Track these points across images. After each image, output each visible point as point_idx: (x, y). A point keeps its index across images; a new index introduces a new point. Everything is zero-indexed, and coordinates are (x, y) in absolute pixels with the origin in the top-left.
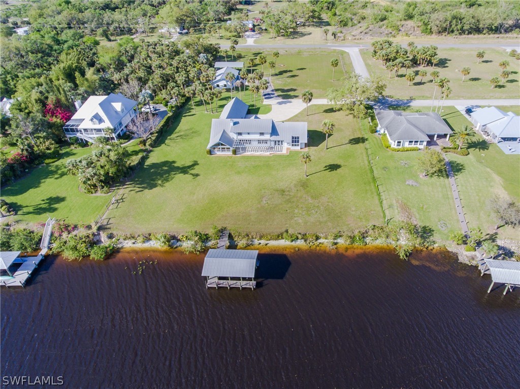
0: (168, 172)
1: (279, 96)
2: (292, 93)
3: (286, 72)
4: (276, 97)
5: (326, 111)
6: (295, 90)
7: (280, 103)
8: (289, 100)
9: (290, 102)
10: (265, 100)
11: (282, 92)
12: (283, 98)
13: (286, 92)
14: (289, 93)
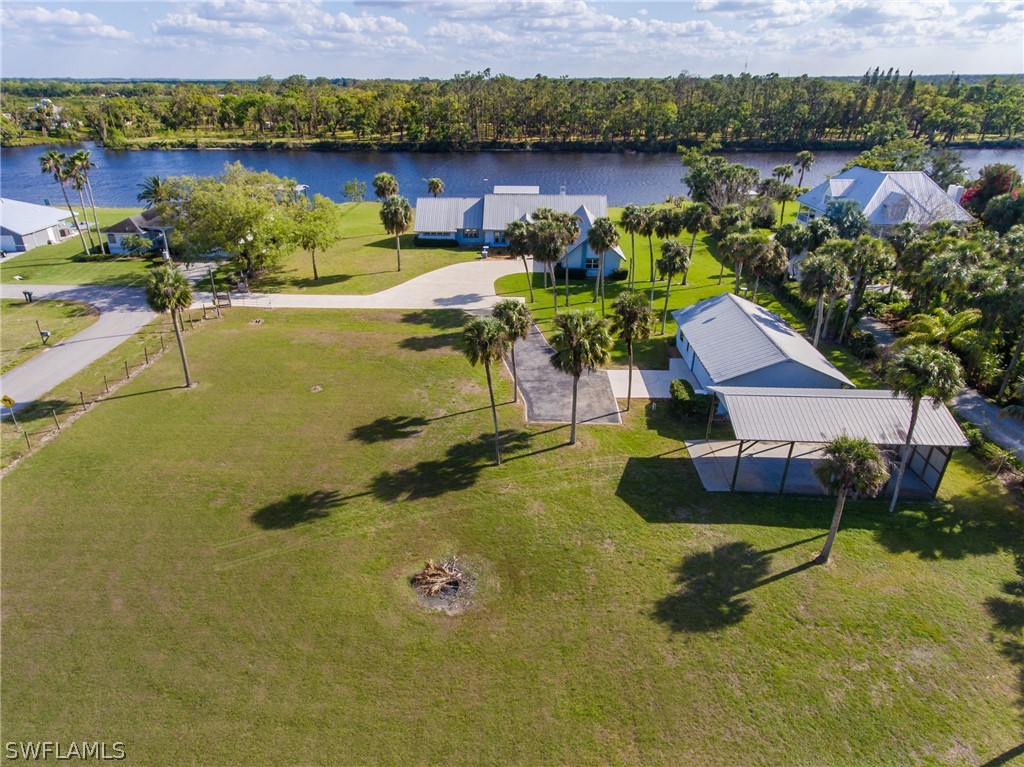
2: (425, 331)
3: (427, 480)
5: (344, 278)
6: (413, 344)
7: (474, 298)
8: (441, 308)
9: (438, 301)
12: (458, 312)
13: (444, 336)
14: (437, 332)
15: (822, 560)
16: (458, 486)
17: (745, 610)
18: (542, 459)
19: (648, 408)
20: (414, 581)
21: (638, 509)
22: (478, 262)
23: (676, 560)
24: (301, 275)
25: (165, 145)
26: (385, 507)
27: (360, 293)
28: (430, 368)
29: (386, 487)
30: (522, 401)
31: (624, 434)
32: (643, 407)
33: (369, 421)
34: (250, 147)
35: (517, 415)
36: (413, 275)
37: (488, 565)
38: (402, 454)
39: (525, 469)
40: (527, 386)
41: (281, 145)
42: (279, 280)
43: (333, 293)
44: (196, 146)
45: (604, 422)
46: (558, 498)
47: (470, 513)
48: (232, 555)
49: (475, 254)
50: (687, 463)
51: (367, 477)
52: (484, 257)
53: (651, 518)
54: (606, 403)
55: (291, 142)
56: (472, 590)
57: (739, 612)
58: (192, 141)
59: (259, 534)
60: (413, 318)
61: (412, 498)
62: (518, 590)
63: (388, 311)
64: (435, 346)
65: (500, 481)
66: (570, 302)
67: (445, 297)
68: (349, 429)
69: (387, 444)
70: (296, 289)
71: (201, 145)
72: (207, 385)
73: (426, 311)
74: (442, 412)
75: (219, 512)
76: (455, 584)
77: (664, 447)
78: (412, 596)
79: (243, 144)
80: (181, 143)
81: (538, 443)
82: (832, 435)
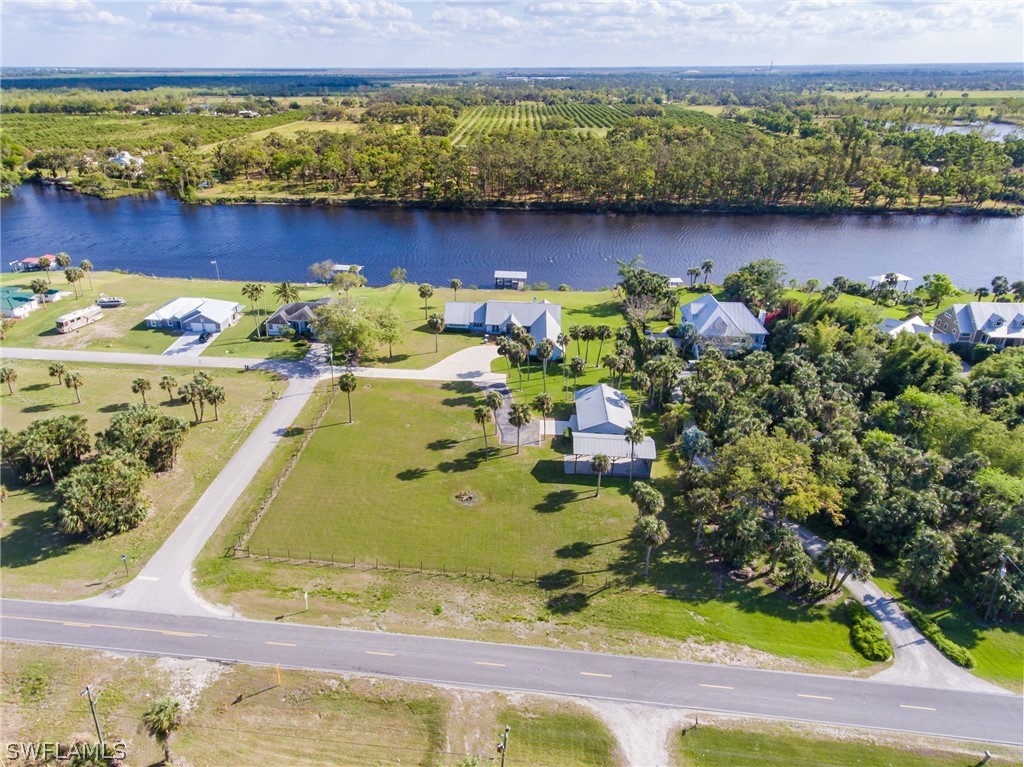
0: (596, 310)
1: (478, 389)
2: (453, 395)
3: (460, 466)
4: (484, 388)
5: (404, 357)
6: (448, 402)
7: (478, 374)
8: (461, 380)
9: (460, 375)
10: (504, 381)
11: (472, 398)
12: (470, 383)
13: (464, 398)
14: (460, 396)
15: (596, 496)
16: (471, 468)
17: (563, 508)
18: (504, 459)
19: (553, 441)
20: (457, 497)
21: (537, 478)
22: (481, 346)
23: (546, 494)
24: (381, 356)
25: (230, 200)
26: (444, 474)
27: (417, 368)
28: (457, 416)
29: (444, 467)
30: (499, 434)
31: (540, 451)
32: (551, 439)
33: (434, 441)
34: (298, 202)
35: (497, 441)
36: (445, 356)
37: (481, 493)
38: (449, 455)
39: (497, 463)
40: (502, 427)
41: (323, 201)
42: (371, 358)
43: (403, 368)
44: (254, 201)
45: (533, 445)
46: (509, 474)
47: (476, 477)
48: (394, 488)
49: (480, 339)
50: (562, 463)
51: (436, 464)
52: (485, 342)
53: (541, 481)
54: (536, 436)
55: (331, 197)
56: (476, 500)
57: (560, 509)
58: (252, 196)
59: (400, 482)
60: (447, 386)
61: (455, 471)
62: (491, 501)
63: (434, 381)
64: (459, 404)
65: (486, 467)
66: (531, 378)
67: (463, 373)
68: (425, 444)
69: (442, 451)
70: (381, 364)
71: (258, 201)
72: (359, 422)
73: (453, 382)
74: (464, 438)
75: (384, 474)
76: (471, 498)
77: (555, 456)
78: (457, 501)
79: (292, 200)
80: (242, 198)
81: (504, 453)
82: (597, 452)
